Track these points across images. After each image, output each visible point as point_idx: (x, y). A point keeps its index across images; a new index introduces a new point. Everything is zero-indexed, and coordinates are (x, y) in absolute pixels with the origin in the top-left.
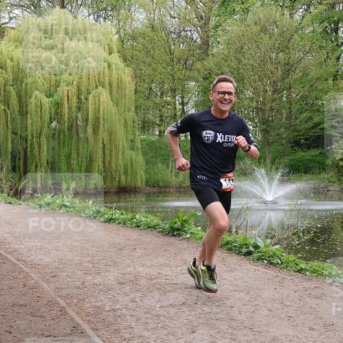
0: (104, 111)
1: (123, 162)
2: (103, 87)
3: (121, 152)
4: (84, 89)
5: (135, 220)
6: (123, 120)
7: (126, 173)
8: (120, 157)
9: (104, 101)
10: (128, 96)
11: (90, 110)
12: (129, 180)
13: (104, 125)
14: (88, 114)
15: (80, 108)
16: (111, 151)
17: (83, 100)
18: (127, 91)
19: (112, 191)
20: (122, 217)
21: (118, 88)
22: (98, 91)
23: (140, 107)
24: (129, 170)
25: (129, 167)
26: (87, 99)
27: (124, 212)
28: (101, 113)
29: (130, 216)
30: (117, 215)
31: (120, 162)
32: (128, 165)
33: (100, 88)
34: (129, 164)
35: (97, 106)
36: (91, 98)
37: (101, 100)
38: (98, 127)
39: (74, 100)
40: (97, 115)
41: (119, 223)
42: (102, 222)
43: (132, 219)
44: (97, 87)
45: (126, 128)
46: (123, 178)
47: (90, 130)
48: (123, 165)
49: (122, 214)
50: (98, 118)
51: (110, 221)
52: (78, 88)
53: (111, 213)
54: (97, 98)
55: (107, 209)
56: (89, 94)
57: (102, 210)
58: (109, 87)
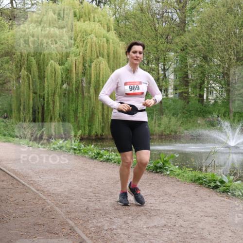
0: (103, 76)
2: (103, 57)
4: (88, 59)
9: (103, 68)
11: (93, 75)
14: (91, 78)
15: (84, 74)
17: (87, 67)
18: (121, 60)
19: (109, 137)
20: (117, 157)
21: (114, 58)
22: (99, 60)
26: (90, 66)
28: (101, 77)
30: (113, 156)
33: (100, 58)
35: (98, 72)
36: (93, 65)
37: (101, 67)
39: (81, 67)
40: (98, 79)
41: (115, 162)
42: (101, 161)
44: (98, 57)
47: (92, 90)
49: (117, 155)
50: (98, 81)
51: (108, 160)
52: (84, 57)
53: (108, 154)
54: (98, 66)
55: (105, 152)
56: (92, 62)
57: (102, 152)
58: (107, 57)
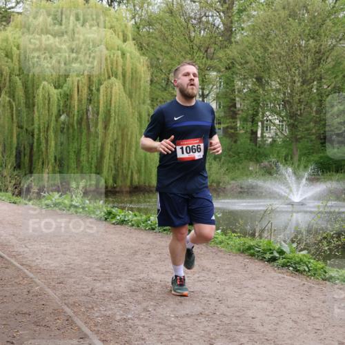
0: (115, 103)
1: (136, 159)
2: (116, 77)
3: (134, 149)
4: (95, 79)
5: (149, 222)
6: (136, 113)
7: (139, 171)
8: (133, 153)
9: (116, 93)
10: (142, 88)
11: (101, 102)
12: (142, 179)
13: (115, 119)
14: (98, 107)
15: (91, 100)
16: (123, 147)
17: (94, 91)
18: (142, 82)
19: (124, 190)
20: (135, 218)
21: (132, 79)
22: (110, 81)
23: (157, 99)
24: (143, 169)
25: (143, 164)
26: (98, 90)
27: (137, 213)
28: (113, 105)
29: (144, 217)
30: (130, 216)
31: (133, 159)
32: (141, 163)
33: (113, 79)
34: (143, 162)
35: (109, 98)
36: (102, 88)
37: (113, 91)
38: (109, 120)
39: (85, 91)
40: (109, 108)
41: (133, 225)
42: (114, 224)
43: (147, 221)
44: (109, 78)
45: (140, 122)
46: (136, 177)
47: (100, 125)
48: (136, 163)
49: (136, 216)
50: (109, 111)
51: (122, 222)
52: (90, 78)
53: (123, 214)
54: (109, 89)
55: (119, 210)
56: (101, 84)
57: (114, 210)
58: (121, 78)
